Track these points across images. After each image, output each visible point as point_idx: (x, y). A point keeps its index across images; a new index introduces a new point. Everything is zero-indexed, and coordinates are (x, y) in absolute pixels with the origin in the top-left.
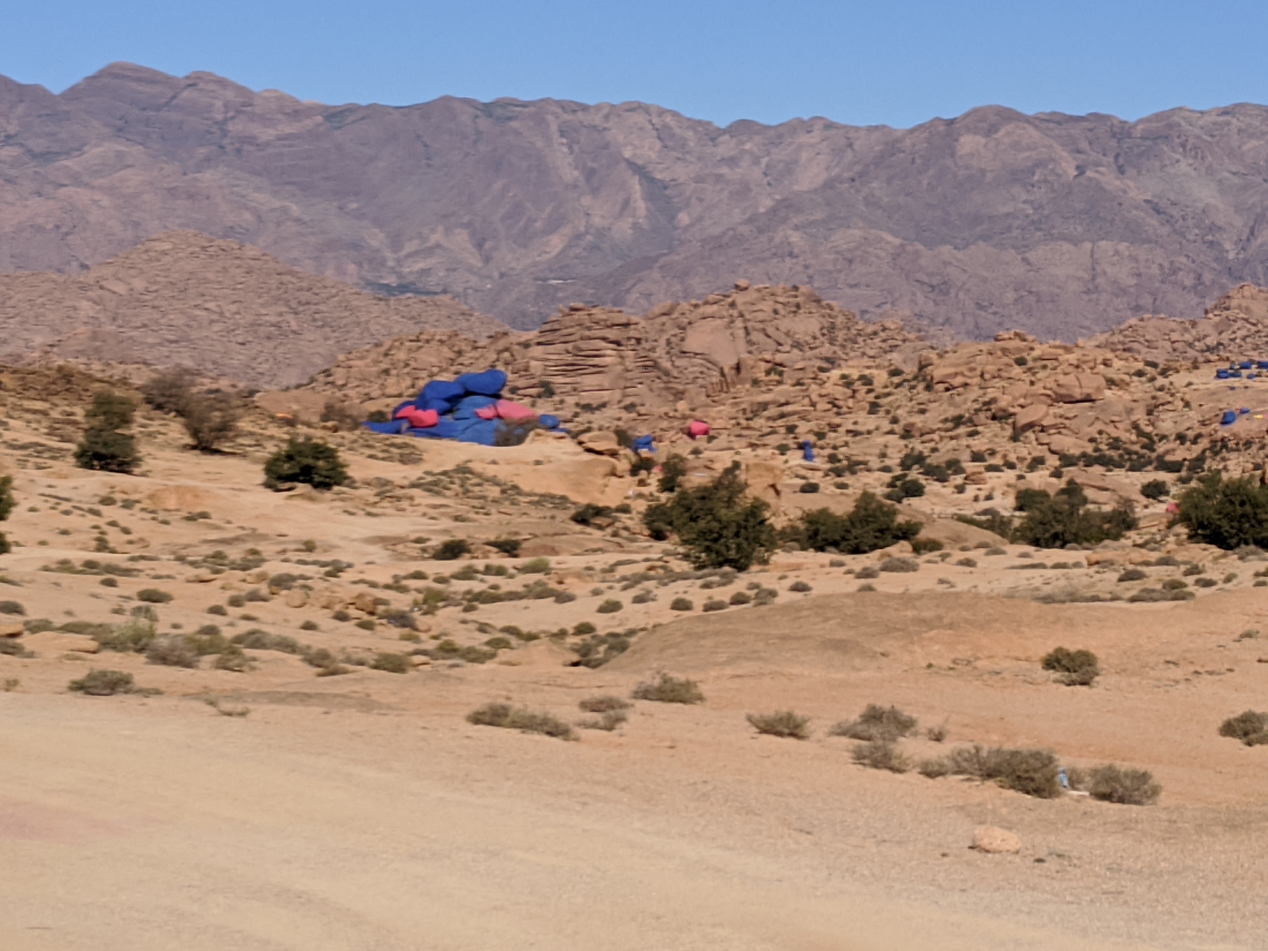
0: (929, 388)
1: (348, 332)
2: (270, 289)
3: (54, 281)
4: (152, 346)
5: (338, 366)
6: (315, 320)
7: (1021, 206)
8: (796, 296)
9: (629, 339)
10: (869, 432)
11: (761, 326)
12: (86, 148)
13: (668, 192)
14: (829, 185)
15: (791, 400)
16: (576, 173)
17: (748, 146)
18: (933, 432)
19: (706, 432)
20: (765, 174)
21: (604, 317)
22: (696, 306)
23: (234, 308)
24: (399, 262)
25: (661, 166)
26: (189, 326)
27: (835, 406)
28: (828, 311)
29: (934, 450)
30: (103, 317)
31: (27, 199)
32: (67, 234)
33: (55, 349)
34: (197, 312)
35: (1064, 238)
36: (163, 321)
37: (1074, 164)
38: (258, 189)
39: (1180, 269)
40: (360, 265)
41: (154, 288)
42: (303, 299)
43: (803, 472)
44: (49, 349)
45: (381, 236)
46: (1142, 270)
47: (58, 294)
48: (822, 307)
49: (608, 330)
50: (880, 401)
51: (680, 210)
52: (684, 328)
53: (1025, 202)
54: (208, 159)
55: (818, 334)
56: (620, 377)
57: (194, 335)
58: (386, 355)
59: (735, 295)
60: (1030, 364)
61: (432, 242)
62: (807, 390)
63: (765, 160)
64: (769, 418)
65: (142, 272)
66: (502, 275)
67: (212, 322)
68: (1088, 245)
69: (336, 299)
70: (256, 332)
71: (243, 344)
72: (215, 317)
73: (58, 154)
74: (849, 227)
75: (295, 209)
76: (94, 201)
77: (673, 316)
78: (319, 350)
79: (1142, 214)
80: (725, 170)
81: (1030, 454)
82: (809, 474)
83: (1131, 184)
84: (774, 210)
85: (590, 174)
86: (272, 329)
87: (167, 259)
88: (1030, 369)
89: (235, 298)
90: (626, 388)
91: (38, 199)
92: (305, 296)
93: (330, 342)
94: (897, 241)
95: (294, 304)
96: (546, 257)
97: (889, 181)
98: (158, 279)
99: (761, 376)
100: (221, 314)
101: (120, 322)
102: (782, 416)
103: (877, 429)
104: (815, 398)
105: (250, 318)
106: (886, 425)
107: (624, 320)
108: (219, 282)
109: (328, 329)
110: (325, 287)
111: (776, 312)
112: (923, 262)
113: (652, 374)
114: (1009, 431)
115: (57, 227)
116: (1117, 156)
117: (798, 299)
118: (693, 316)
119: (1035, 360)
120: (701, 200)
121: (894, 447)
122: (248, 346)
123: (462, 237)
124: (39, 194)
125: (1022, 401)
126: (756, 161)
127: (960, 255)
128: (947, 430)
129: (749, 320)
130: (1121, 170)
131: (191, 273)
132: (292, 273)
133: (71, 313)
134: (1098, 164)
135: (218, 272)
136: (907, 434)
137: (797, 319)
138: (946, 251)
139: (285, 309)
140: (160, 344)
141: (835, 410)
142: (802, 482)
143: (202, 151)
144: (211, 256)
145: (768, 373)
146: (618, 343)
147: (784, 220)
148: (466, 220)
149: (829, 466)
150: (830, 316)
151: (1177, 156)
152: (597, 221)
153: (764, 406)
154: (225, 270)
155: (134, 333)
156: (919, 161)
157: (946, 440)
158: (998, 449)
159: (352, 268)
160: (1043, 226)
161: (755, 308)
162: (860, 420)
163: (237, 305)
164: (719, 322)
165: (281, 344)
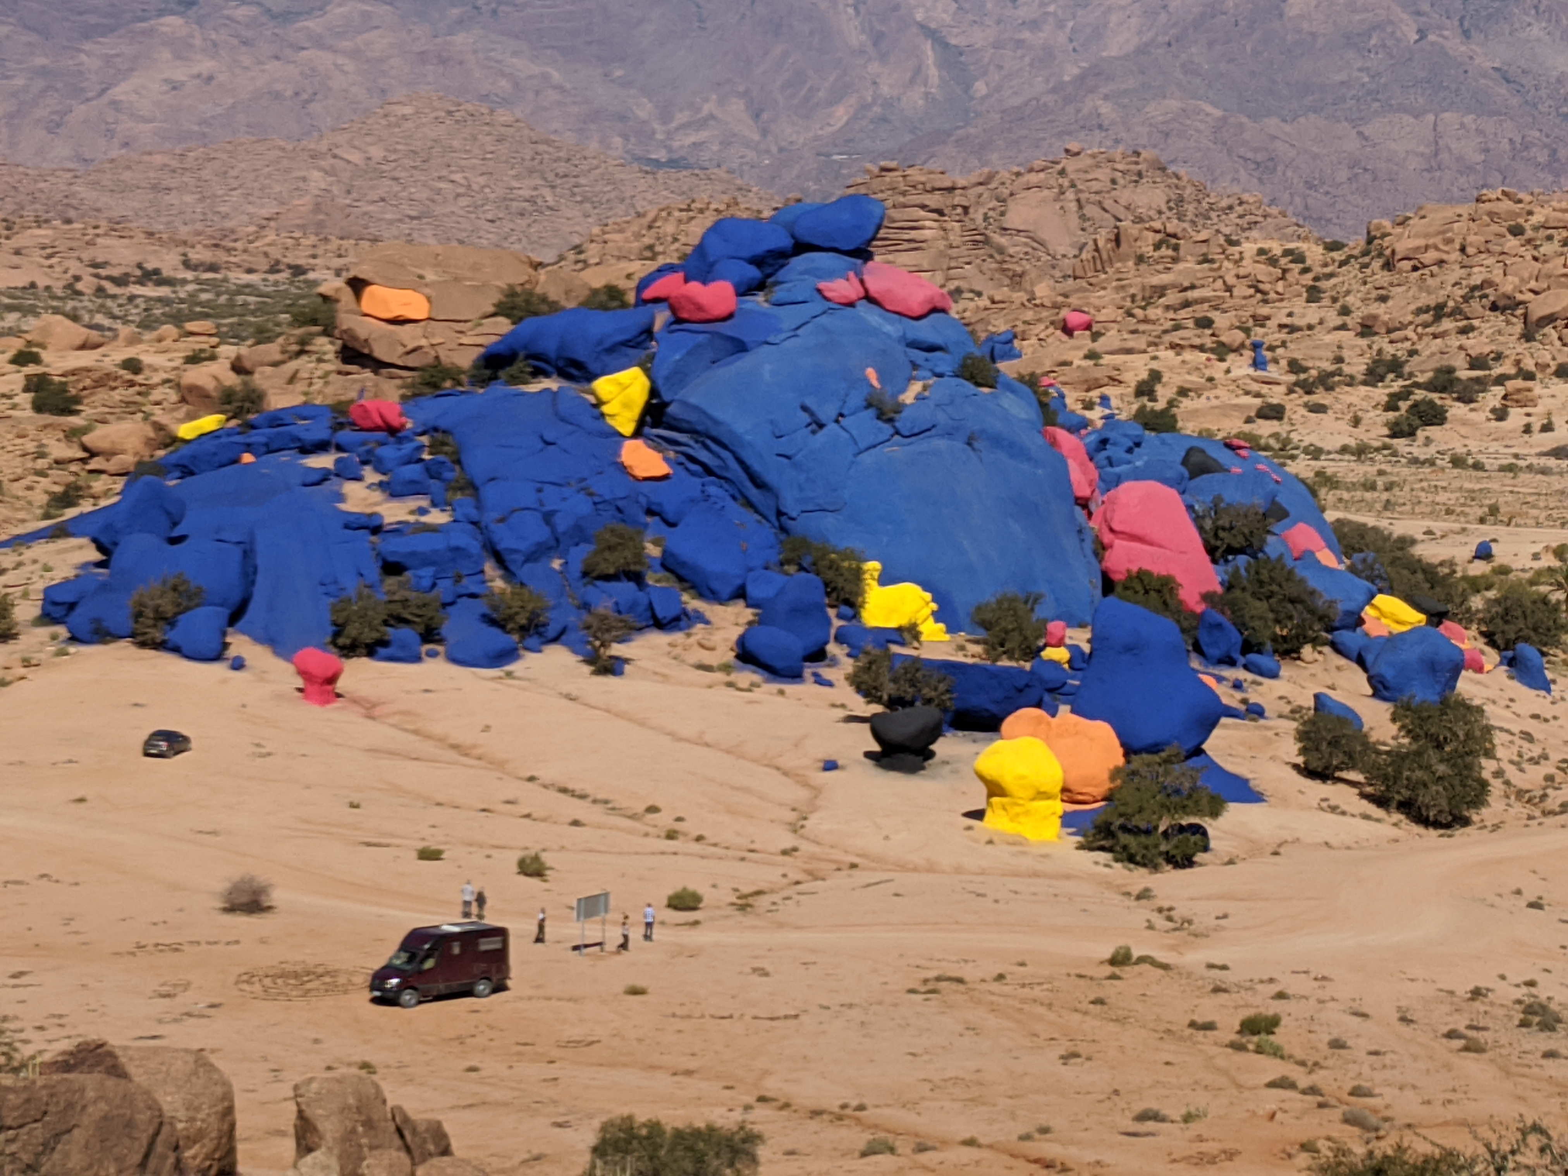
0: (1388, 266)
1: (611, 209)
2: (523, 159)
3: (283, 149)
4: (391, 222)
5: (592, 241)
6: (574, 194)
7: (1356, 74)
8: (1137, 163)
9: (954, 207)
10: (1310, 327)
11: (1094, 198)
12: (328, 8)
13: (963, 59)
14: (1142, 50)
15: (1198, 283)
16: (863, 37)
17: (1051, 8)
18: (1403, 327)
19: (1088, 327)
20: (1071, 40)
21: (923, 179)
22: (1018, 174)
23: (482, 180)
24: (669, 135)
25: (955, 30)
26: (433, 201)
27: (1258, 291)
28: (1175, 181)
29: (1412, 353)
30: (335, 190)
31: (263, 63)
32: (307, 102)
33: (272, 224)
34: (442, 185)
35: (1402, 109)
36: (404, 194)
37: (1415, 27)
38: (515, 54)
39: (1535, 145)
40: (626, 138)
41: (393, 157)
42: (561, 171)
43: (1255, 387)
44: (264, 222)
45: (649, 106)
46: (1491, 146)
47: (285, 163)
48: (1168, 176)
49: (929, 196)
50: (1323, 284)
51: (976, 79)
52: (1004, 201)
53: (1361, 70)
54: (460, 21)
55: (1164, 208)
56: (942, 254)
57: (438, 210)
58: (650, 227)
59: (1064, 161)
60: (1529, 233)
61: (705, 111)
62: (1220, 268)
63: (1070, 24)
64: (1168, 308)
65: (380, 140)
66: (781, 150)
67: (458, 195)
68: (1431, 117)
69: (598, 171)
70: (507, 208)
71: (492, 221)
72: (462, 190)
73: (298, 14)
74: (1164, 97)
75: (556, 76)
76: (336, 65)
77: (992, 186)
78: (577, 228)
79: (1491, 84)
80: (1026, 35)
81: (1554, 359)
82: (1265, 389)
83: (1478, 49)
84: (1081, 78)
85: (877, 38)
86: (526, 204)
87: (409, 125)
88: (1529, 241)
89: (484, 169)
90: (950, 268)
91: (277, 63)
92: (562, 168)
93: (590, 220)
94: (1218, 113)
95: (550, 176)
96: (829, 130)
97: (1211, 44)
98: (399, 147)
99: (1148, 250)
100: (469, 187)
101: (355, 195)
102: (1186, 304)
103: (1321, 323)
104: (1231, 280)
105: (500, 191)
106: (1334, 319)
107: (948, 184)
108: (466, 151)
109: (588, 206)
110: (585, 158)
111: (1114, 181)
112: (1246, 136)
113: (982, 252)
114: (1519, 328)
115: (297, 94)
116: (1461, 20)
117: (1139, 167)
118: (1015, 187)
119: (1536, 229)
120: (1000, 67)
121: (1353, 347)
122: (498, 223)
123: (737, 106)
124: (277, 58)
125: (1533, 284)
126: (1060, 25)
127: (1287, 128)
128: (1426, 325)
129: (1081, 191)
130: (1466, 34)
131: (435, 141)
132: (548, 142)
133: (301, 184)
134: (1441, 28)
135: (465, 139)
136: (1367, 329)
137: (1139, 190)
138: (1272, 123)
139: (539, 182)
140: (400, 221)
141: (1259, 296)
142: (1258, 401)
143: (456, 12)
144: (457, 122)
145: (1157, 247)
146: (940, 212)
147: (1092, 90)
148: (741, 88)
149: (1292, 378)
150: (1177, 187)
151: (1528, 19)
152: (885, 90)
153: (1161, 291)
154: (474, 138)
155: (371, 208)
156: (1243, 23)
157: (1426, 339)
158: (1507, 352)
159: (617, 141)
160: (1379, 96)
161: (1090, 177)
162: (1296, 310)
163: (485, 177)
164: (1046, 192)
165: (535, 221)
